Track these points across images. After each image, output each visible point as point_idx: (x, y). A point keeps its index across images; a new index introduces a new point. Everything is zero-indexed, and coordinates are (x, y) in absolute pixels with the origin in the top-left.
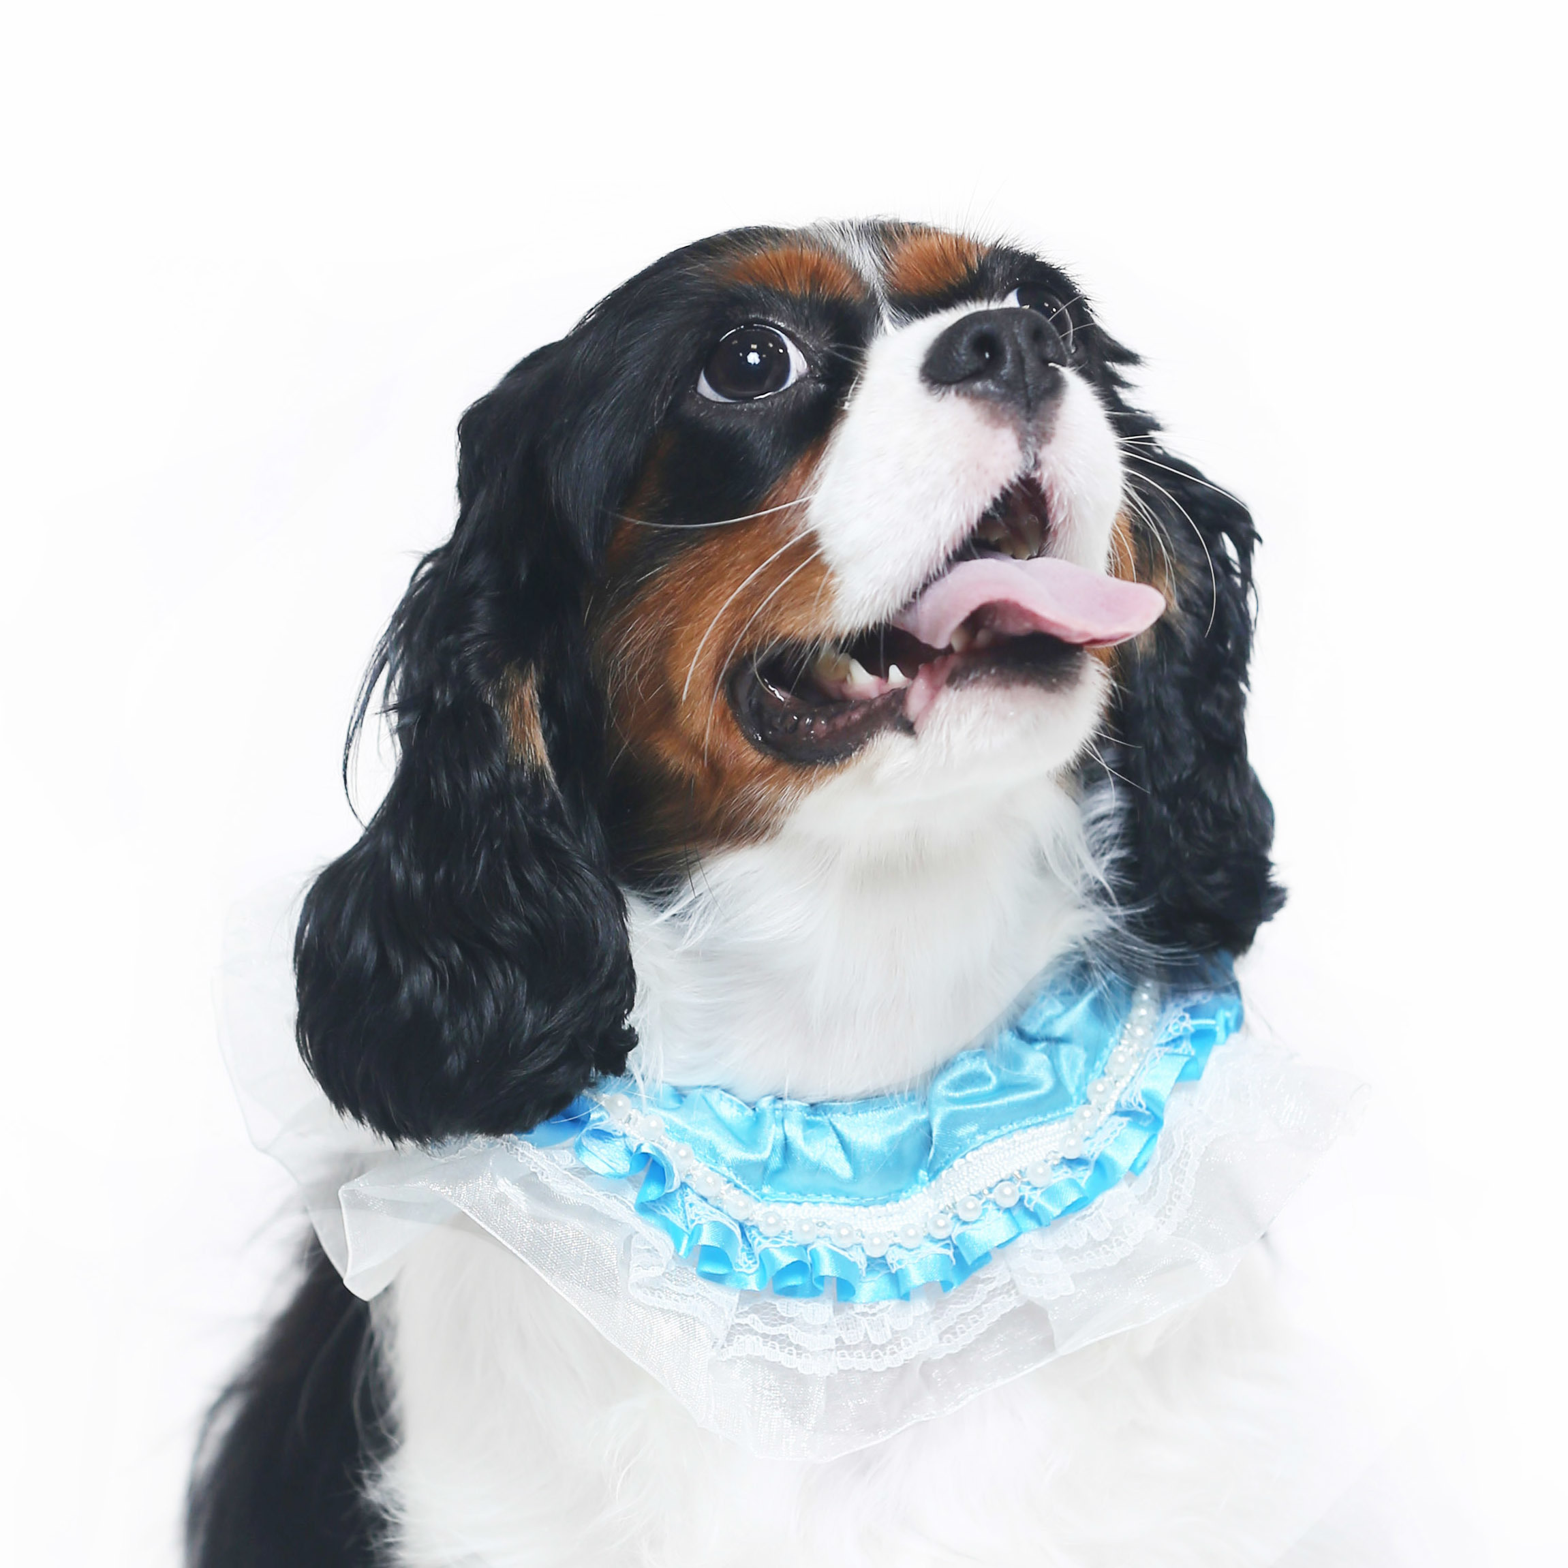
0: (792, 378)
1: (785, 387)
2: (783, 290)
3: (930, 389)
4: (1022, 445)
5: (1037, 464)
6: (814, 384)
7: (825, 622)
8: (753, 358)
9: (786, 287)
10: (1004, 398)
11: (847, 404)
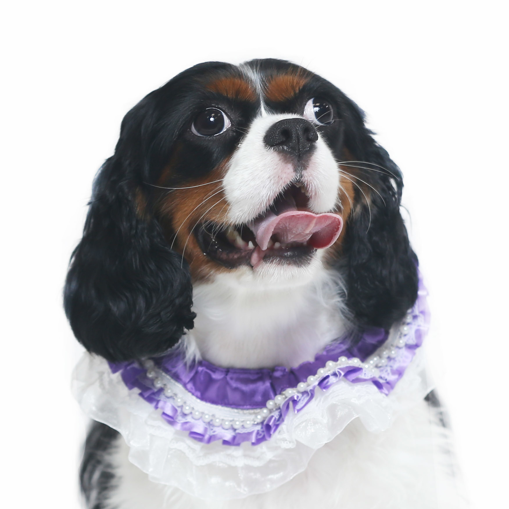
0: (225, 130)
1: (222, 132)
2: (226, 95)
3: (266, 146)
4: (295, 170)
5: (301, 176)
6: (232, 132)
7: (225, 220)
8: (212, 119)
9: (227, 95)
10: (290, 153)
11: (240, 145)
